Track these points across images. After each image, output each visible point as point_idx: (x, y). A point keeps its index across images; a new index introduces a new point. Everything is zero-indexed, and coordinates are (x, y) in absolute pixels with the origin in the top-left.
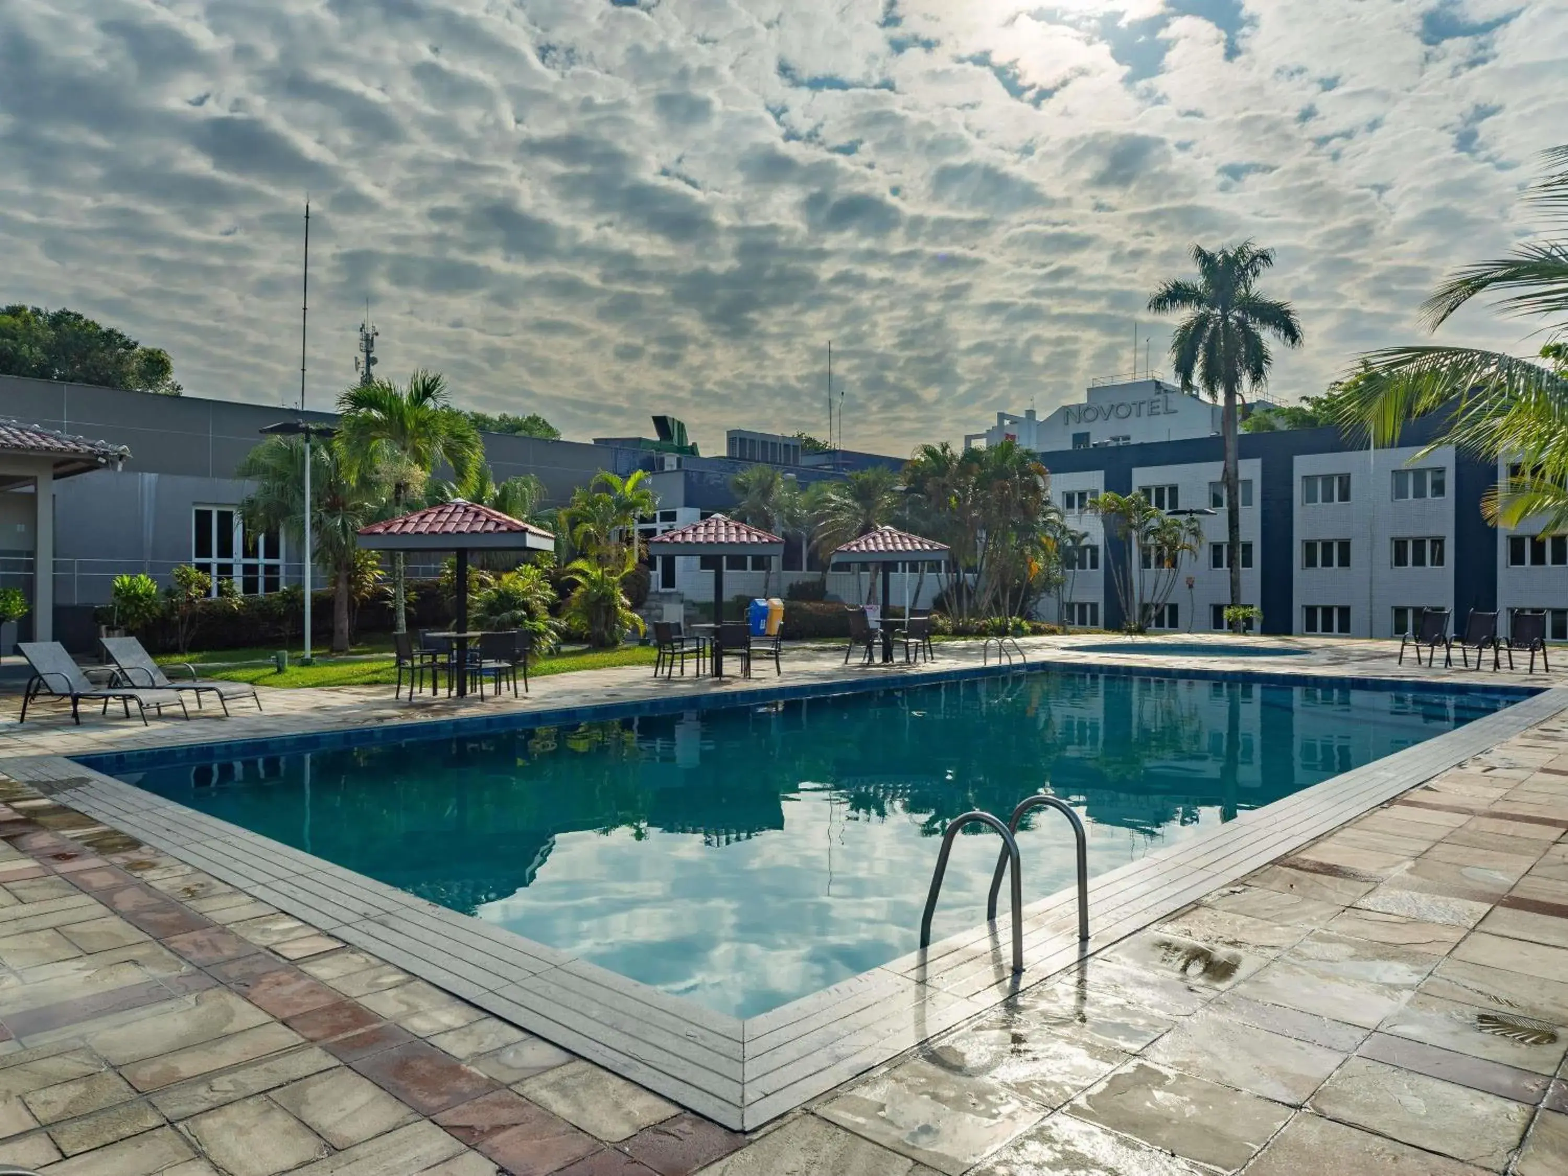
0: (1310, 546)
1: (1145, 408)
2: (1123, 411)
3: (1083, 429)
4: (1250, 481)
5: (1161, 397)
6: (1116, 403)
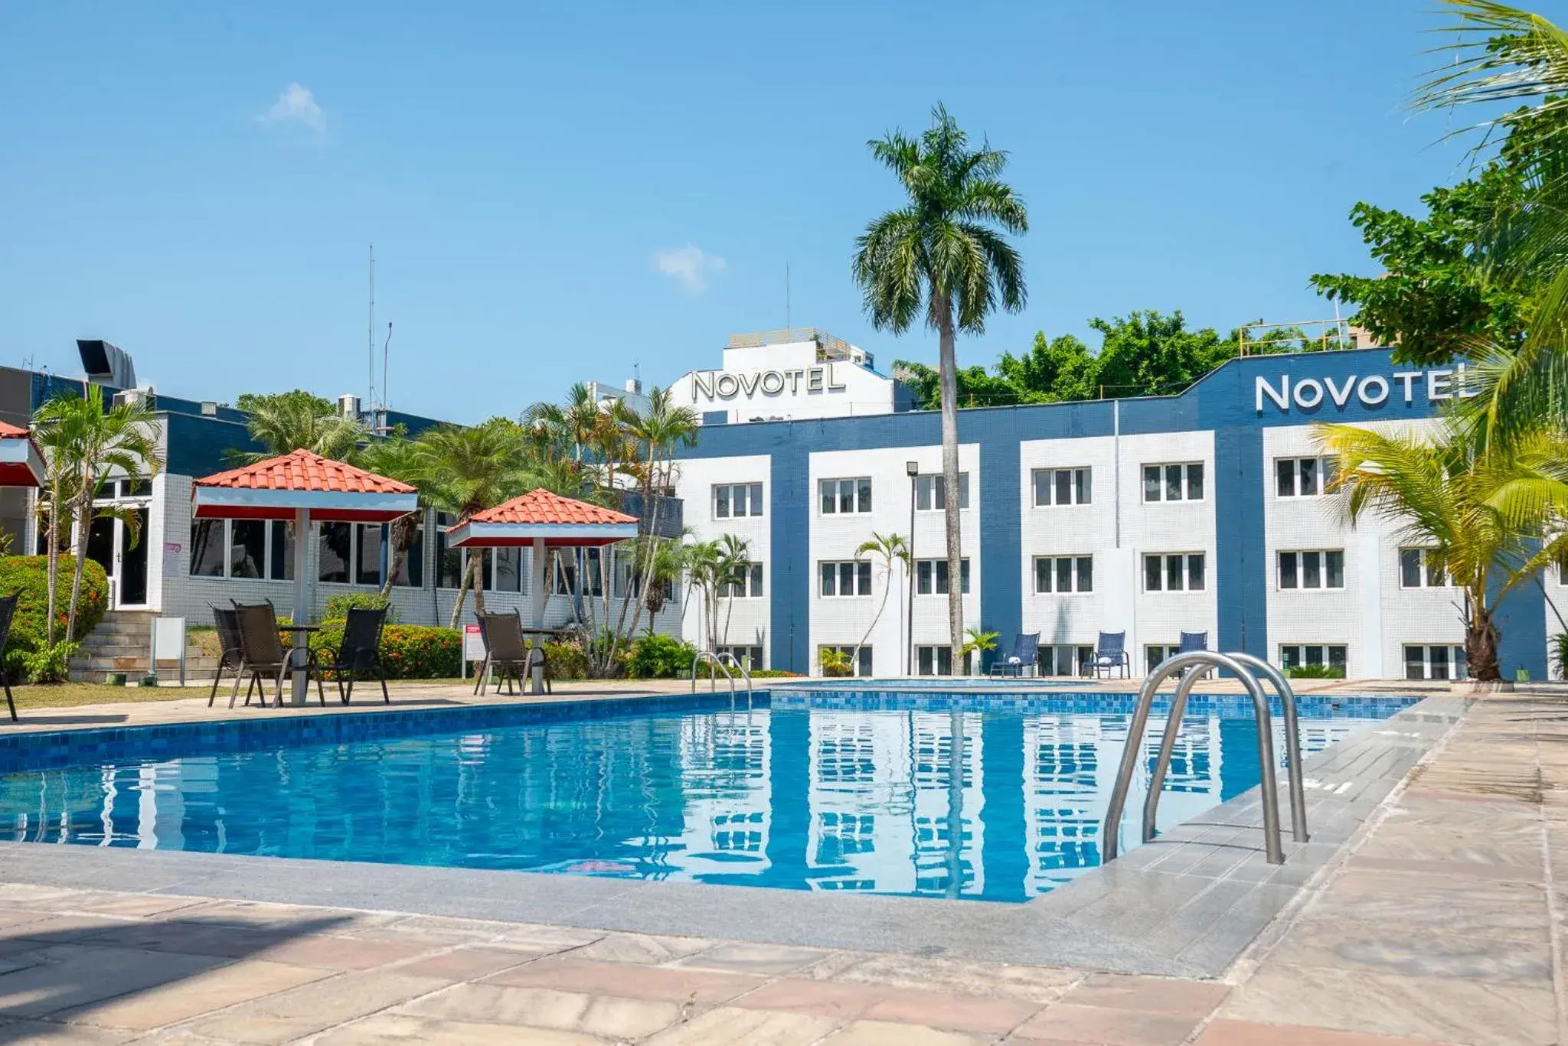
0: (1042, 566)
1: (804, 383)
2: (774, 386)
3: (718, 405)
4: (966, 474)
5: (825, 366)
6: (763, 372)
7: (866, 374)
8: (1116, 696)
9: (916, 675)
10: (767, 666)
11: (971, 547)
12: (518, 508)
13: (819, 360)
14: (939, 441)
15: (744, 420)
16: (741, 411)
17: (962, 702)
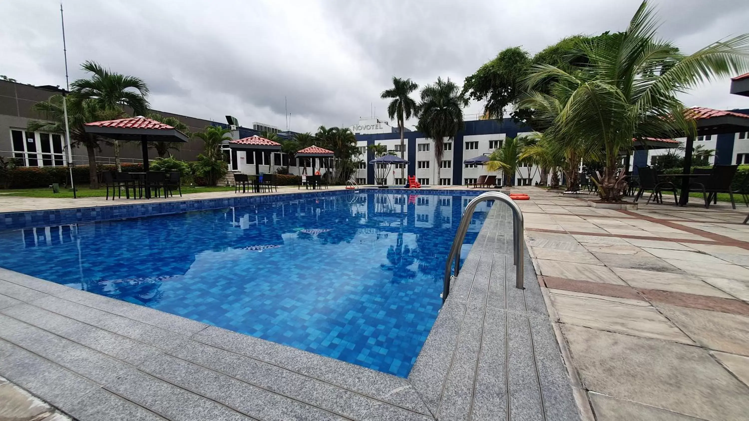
0: (420, 163)
1: (374, 127)
2: (369, 127)
3: (358, 132)
4: (405, 145)
5: (378, 124)
6: (367, 125)
7: (387, 125)
8: (434, 190)
9: (395, 185)
10: (366, 183)
11: (406, 158)
12: (308, 150)
13: (378, 123)
14: (400, 138)
15: (362, 134)
16: (362, 132)
17: (403, 192)
